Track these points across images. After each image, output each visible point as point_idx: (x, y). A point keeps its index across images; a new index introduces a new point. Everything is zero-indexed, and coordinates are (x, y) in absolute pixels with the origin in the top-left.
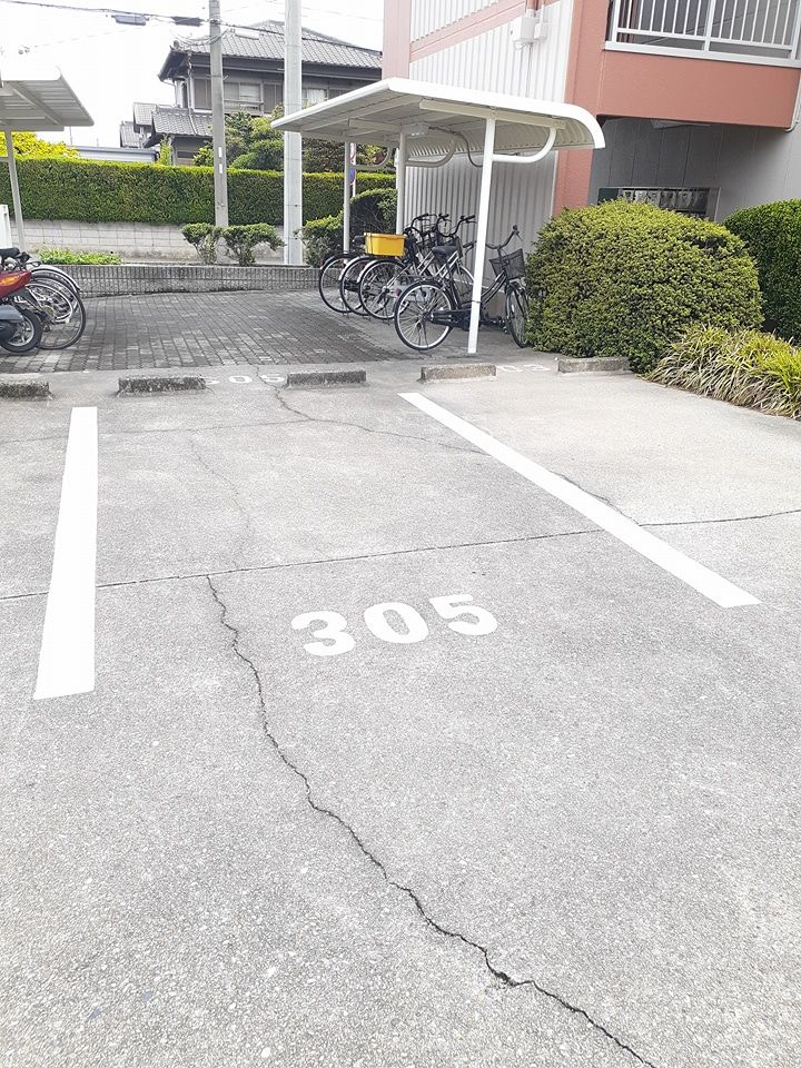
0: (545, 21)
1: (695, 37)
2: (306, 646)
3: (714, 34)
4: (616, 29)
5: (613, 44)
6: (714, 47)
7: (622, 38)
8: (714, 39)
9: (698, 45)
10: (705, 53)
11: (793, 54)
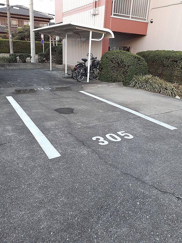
0: (98, 10)
1: (128, 15)
2: (99, 143)
3: (132, 15)
4: (113, 13)
5: (112, 16)
6: (132, 18)
7: (114, 15)
8: (132, 16)
9: (129, 17)
10: (130, 19)
11: (146, 20)
